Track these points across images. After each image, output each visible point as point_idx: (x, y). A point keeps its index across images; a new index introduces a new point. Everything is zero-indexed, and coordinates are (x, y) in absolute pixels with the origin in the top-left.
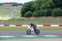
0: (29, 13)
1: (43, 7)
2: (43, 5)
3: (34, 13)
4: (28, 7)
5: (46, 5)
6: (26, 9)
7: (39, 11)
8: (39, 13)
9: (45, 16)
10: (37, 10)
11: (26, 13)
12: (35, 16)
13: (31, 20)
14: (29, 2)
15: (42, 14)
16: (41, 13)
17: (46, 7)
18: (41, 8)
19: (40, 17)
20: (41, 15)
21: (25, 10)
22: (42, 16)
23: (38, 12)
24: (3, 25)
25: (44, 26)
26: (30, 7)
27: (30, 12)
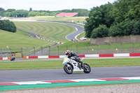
0: (102, 29)
1: (130, 16)
2: (131, 12)
3: (112, 29)
4: (100, 16)
5: (138, 12)
6: (95, 20)
7: (121, 23)
8: (123, 29)
9: (135, 34)
10: (119, 22)
11: (94, 30)
12: (115, 35)
13: (107, 44)
14: (102, 6)
15: (128, 30)
16: (125, 28)
17: (137, 14)
18: (127, 17)
19: (125, 37)
20: (127, 32)
21: (93, 24)
22: (129, 33)
23: (120, 27)
24: (47, 57)
25: (131, 55)
26: (103, 17)
27: (104, 27)
